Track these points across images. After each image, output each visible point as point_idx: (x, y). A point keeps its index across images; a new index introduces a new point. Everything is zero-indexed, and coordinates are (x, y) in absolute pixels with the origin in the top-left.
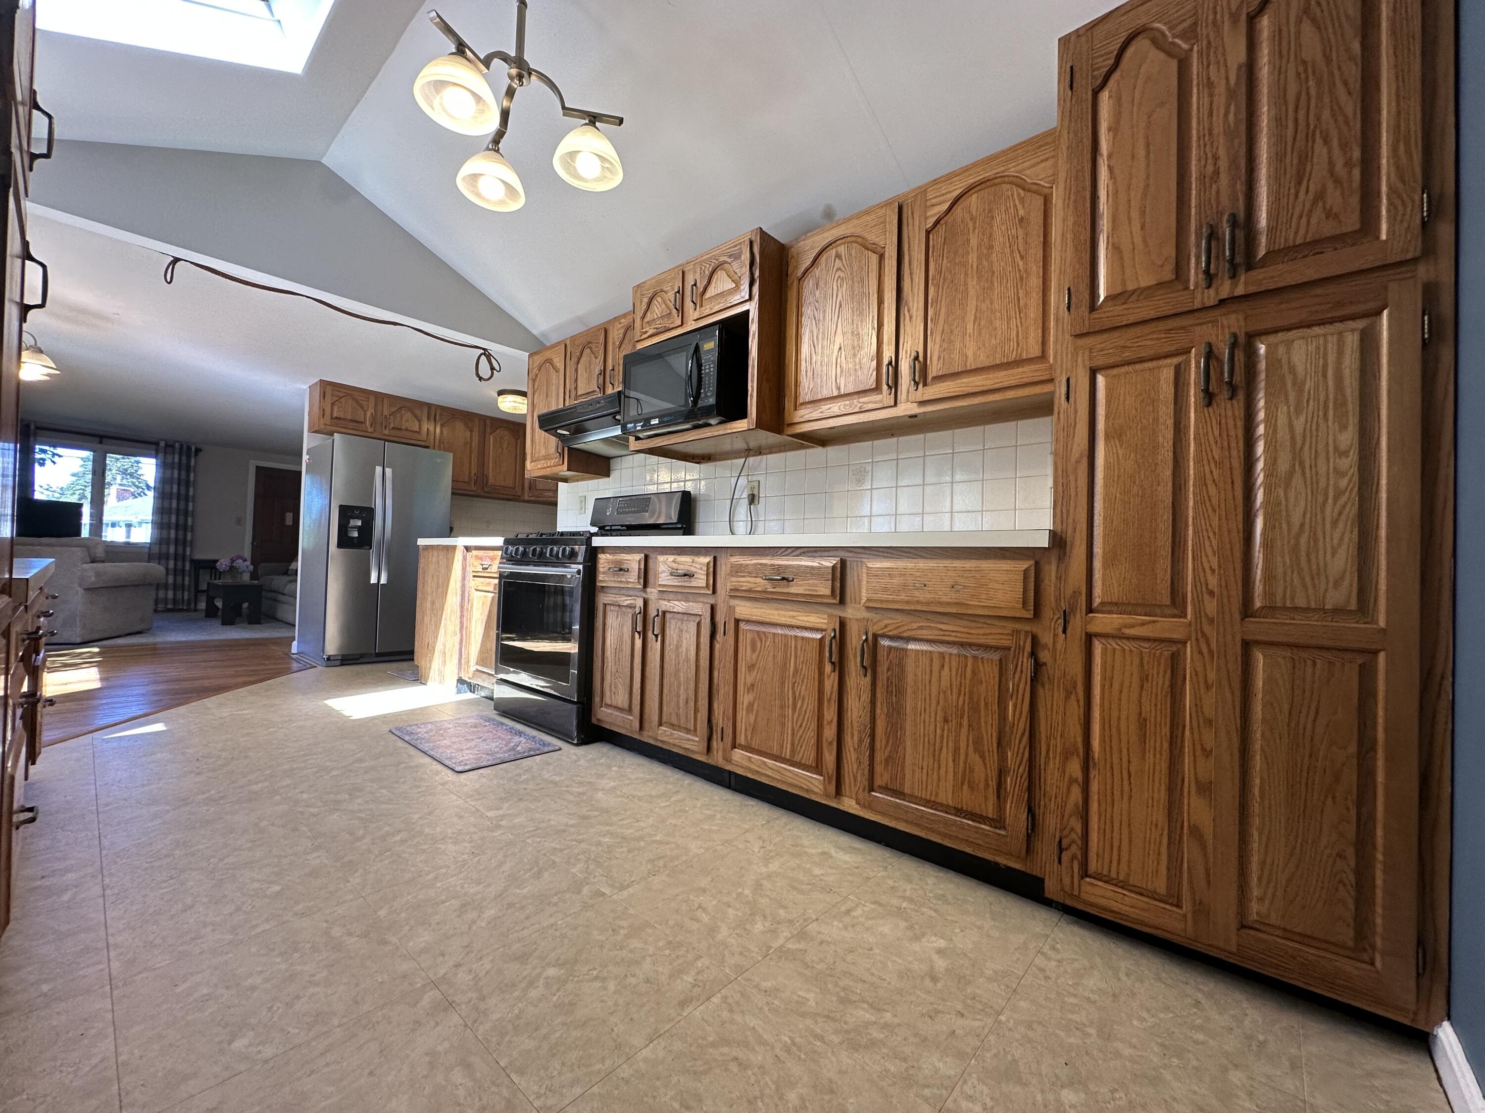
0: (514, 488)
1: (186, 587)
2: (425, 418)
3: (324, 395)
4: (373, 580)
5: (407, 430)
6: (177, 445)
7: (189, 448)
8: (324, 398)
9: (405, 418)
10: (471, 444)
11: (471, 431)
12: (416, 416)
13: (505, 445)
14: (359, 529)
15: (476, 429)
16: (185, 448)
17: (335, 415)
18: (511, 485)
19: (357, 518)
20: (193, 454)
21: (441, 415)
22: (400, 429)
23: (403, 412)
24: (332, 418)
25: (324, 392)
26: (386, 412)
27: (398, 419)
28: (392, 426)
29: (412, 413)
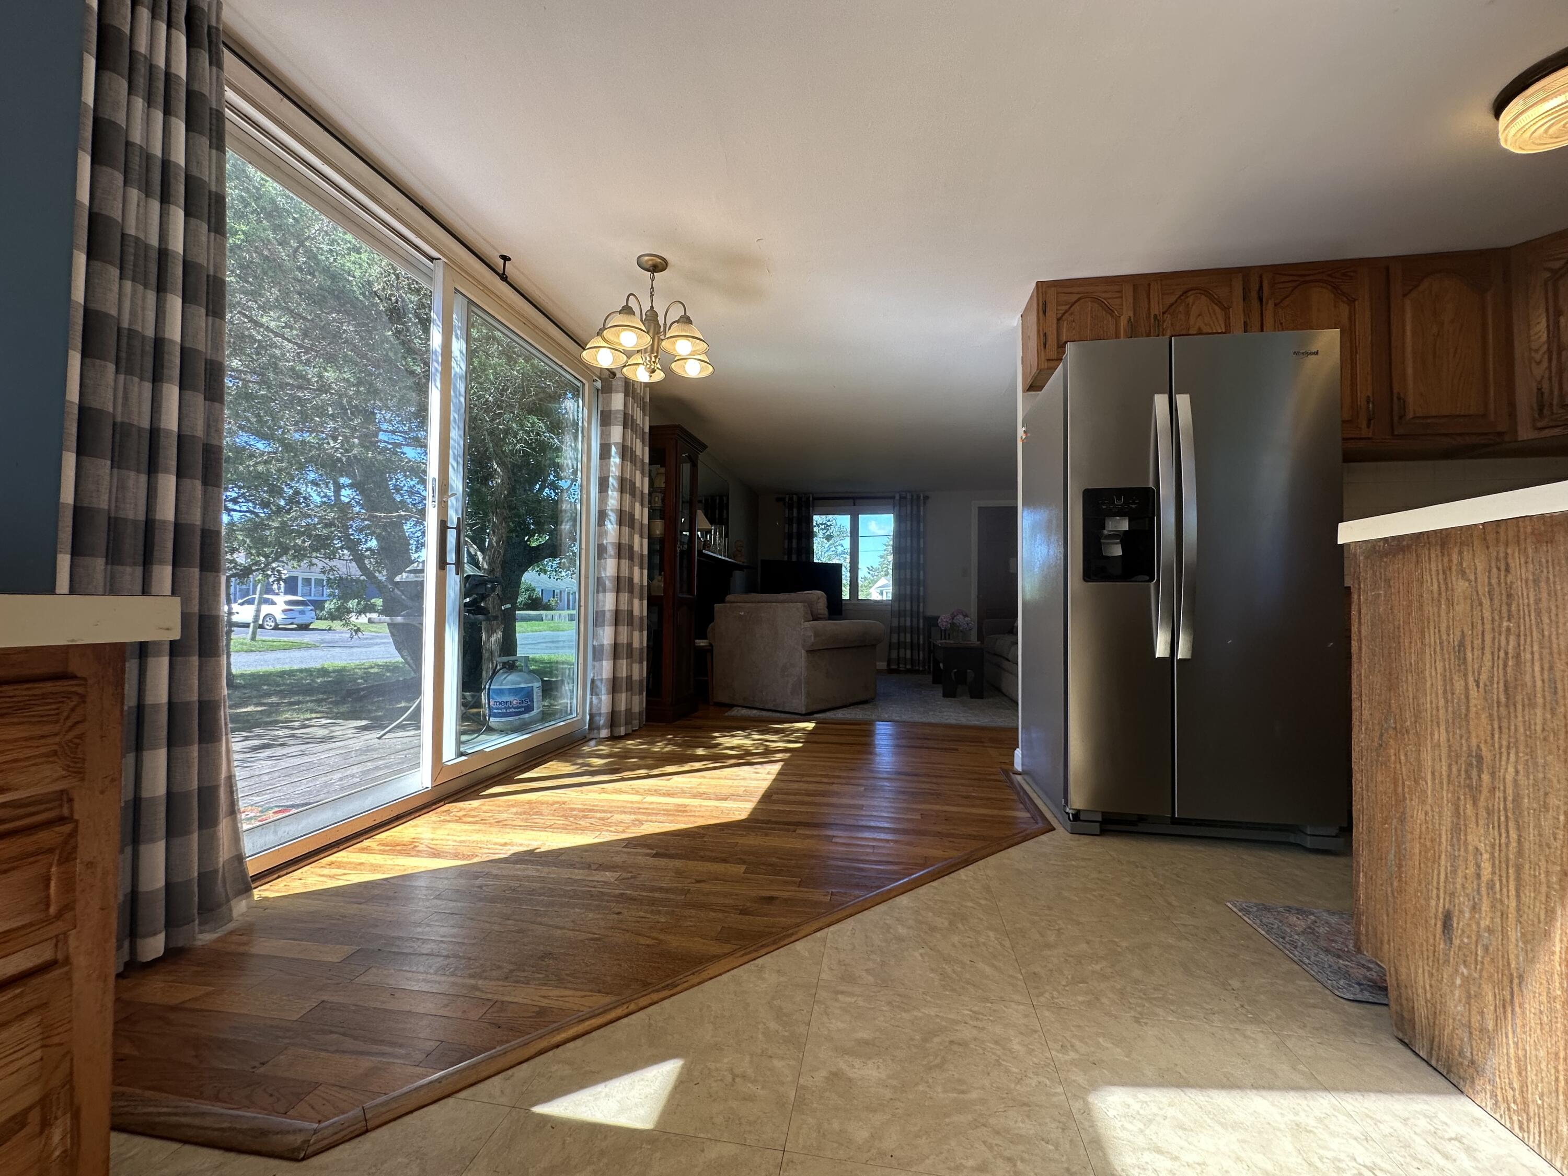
0: (1483, 416)
1: (921, 647)
2: (1237, 300)
3: (1043, 309)
4: (1161, 650)
5: (1200, 334)
6: (909, 496)
7: (918, 497)
8: (1045, 312)
9: (1194, 311)
10: (1352, 331)
11: (1351, 301)
12: (1218, 302)
14: (1125, 538)
15: (1363, 294)
16: (915, 497)
18: (1474, 410)
19: (1121, 514)
20: (922, 501)
21: (1272, 284)
23: (1190, 300)
25: (1045, 304)
26: (1155, 310)
27: (1183, 317)
29: (1210, 297)
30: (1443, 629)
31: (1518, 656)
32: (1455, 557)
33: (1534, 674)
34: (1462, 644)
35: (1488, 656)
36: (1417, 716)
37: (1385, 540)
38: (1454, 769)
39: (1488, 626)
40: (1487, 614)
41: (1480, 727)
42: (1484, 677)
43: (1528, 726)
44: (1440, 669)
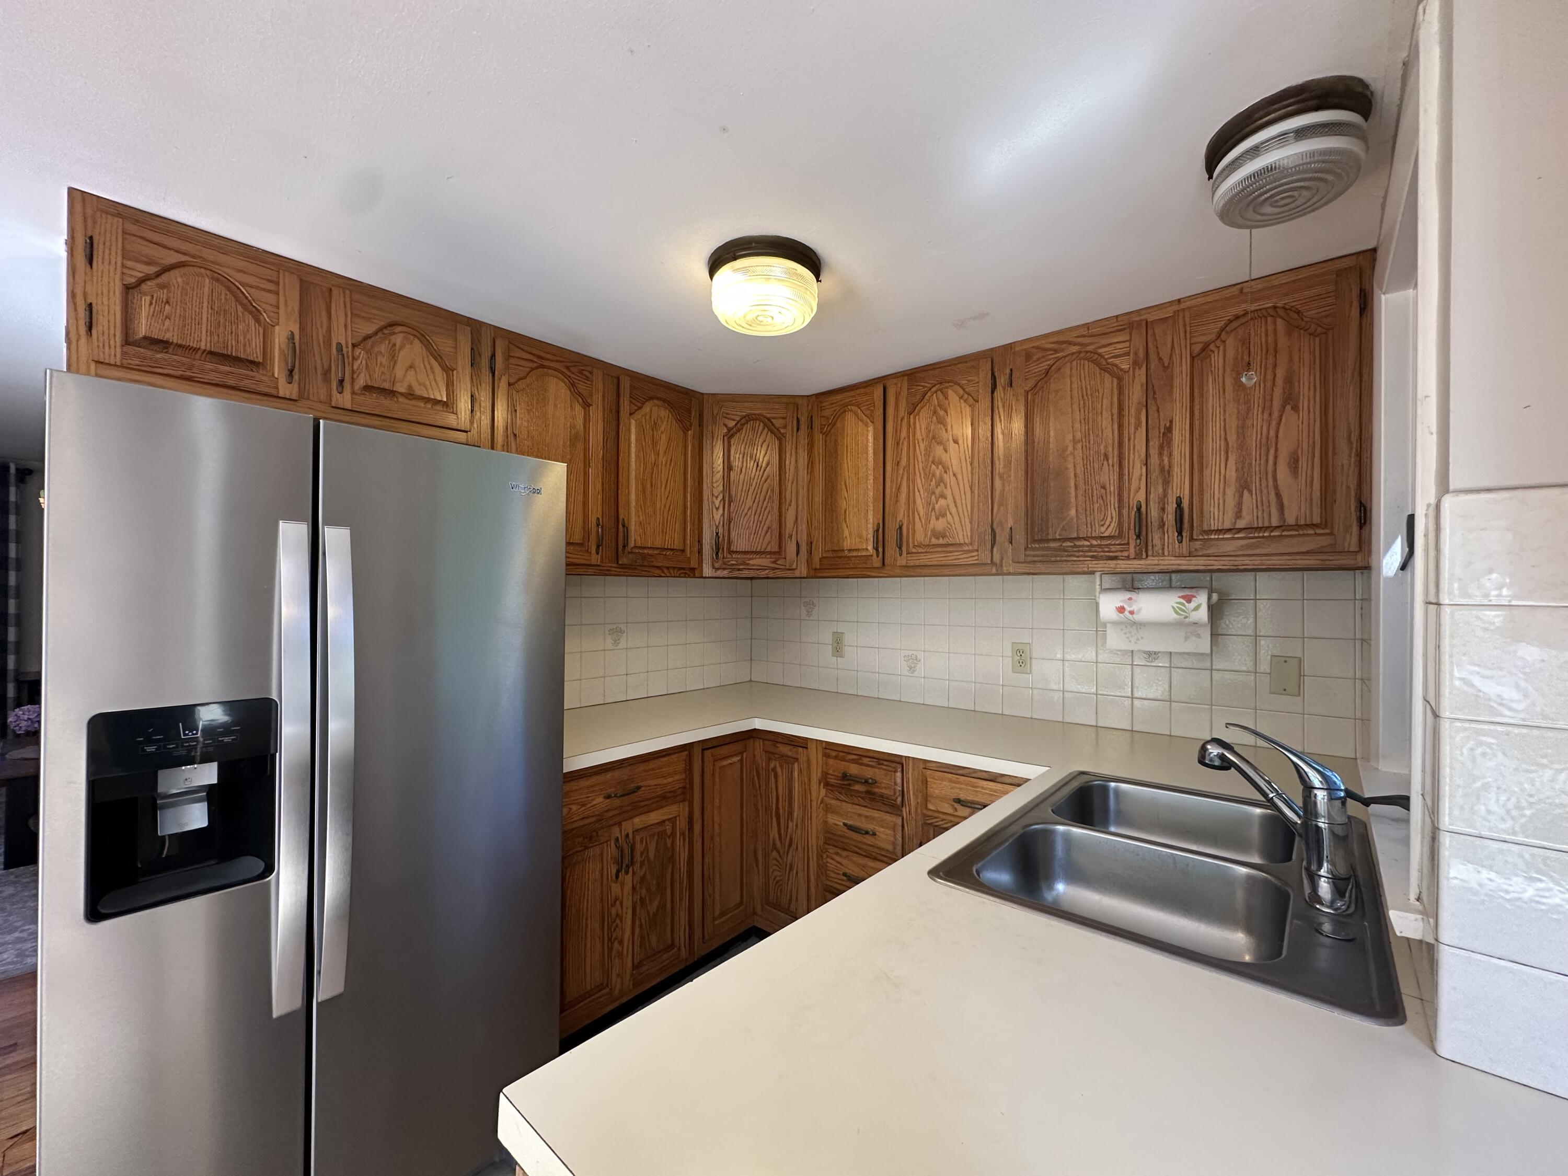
0: (683, 551)
2: (463, 362)
5: (410, 395)
8: (90, 261)
9: (401, 359)
10: (586, 441)
11: (586, 405)
12: (437, 356)
13: (662, 446)
15: (597, 399)
17: (143, 328)
18: (677, 545)
21: (508, 357)
22: (391, 393)
23: (398, 339)
24: (128, 341)
25: (91, 243)
26: (340, 336)
27: (384, 360)
28: (361, 381)
29: (427, 345)
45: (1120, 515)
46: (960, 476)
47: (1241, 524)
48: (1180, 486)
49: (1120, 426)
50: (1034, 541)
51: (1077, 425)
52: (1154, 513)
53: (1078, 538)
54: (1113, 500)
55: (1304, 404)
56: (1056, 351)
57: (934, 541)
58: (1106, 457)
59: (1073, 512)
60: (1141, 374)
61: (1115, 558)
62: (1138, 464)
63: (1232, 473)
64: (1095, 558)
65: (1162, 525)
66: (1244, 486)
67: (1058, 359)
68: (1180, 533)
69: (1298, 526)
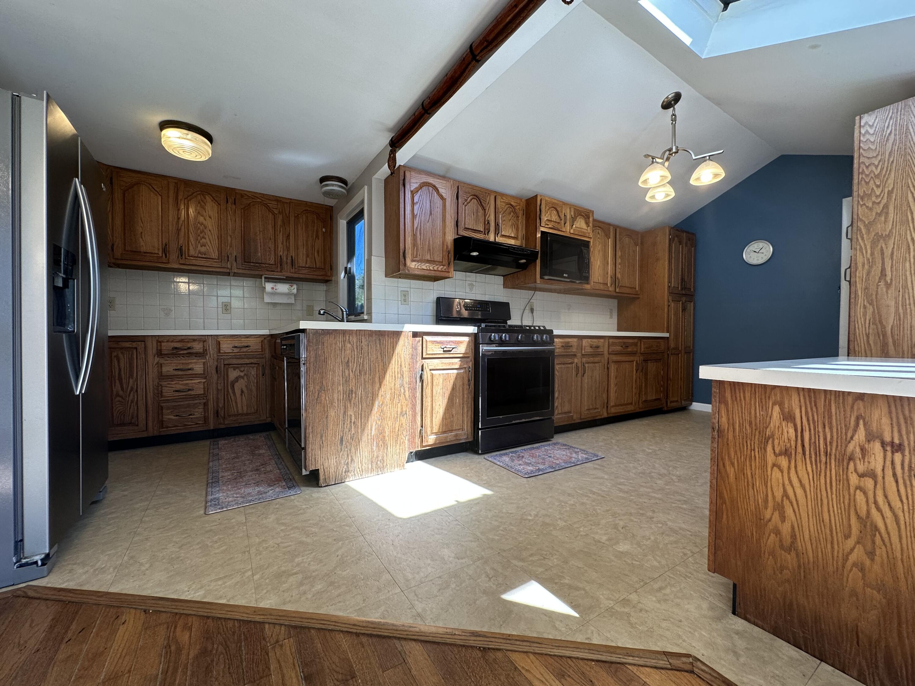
30: (343, 358)
31: (363, 363)
32: (347, 338)
33: (367, 366)
34: (348, 361)
35: (355, 364)
36: (333, 384)
37: (323, 330)
38: (345, 396)
39: (356, 356)
40: (356, 353)
41: (352, 384)
42: (354, 369)
43: (364, 379)
44: (341, 369)
45: (275, 258)
46: (212, 232)
47: (307, 266)
48: (292, 253)
49: (275, 230)
50: (245, 262)
51: (261, 226)
52: (285, 259)
53: (261, 263)
54: (273, 253)
55: (320, 238)
56: (253, 199)
57: (200, 255)
58: (270, 239)
59: (260, 254)
60: (281, 216)
61: (274, 271)
62: (280, 244)
63: (305, 252)
64: (268, 271)
65: (287, 263)
66: (307, 256)
67: (253, 202)
68: (292, 266)
69: (319, 268)
